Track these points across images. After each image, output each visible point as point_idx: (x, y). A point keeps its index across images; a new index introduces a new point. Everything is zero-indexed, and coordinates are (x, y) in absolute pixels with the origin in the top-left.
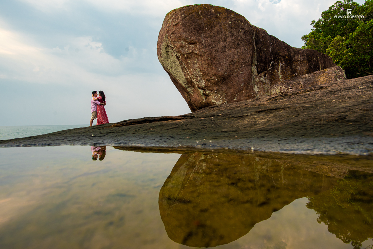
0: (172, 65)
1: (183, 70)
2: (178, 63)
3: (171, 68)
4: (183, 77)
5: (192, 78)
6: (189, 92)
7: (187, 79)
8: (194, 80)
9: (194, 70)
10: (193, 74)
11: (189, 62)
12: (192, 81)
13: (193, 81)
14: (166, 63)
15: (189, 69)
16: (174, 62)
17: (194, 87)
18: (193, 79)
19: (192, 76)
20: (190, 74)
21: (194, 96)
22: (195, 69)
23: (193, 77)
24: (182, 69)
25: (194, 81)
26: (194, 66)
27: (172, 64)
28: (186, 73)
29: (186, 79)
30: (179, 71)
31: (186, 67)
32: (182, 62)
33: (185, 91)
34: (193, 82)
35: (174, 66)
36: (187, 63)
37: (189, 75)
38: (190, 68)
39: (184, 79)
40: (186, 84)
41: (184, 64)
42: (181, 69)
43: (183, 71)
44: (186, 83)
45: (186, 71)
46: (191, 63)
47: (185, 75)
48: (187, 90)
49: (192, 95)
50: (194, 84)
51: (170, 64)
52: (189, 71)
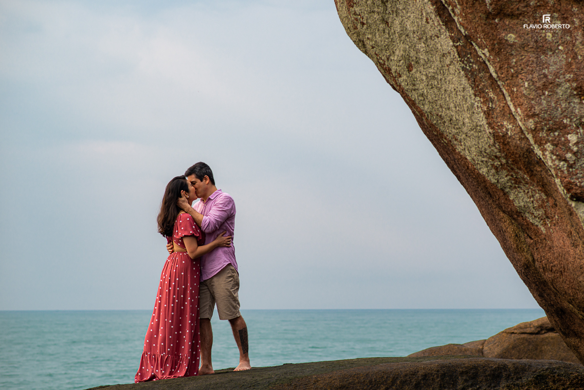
0: (412, 53)
1: (475, 84)
2: (445, 43)
3: (410, 68)
4: (476, 128)
5: (530, 136)
6: (519, 214)
7: (501, 139)
8: (544, 150)
9: (545, 86)
10: (534, 115)
11: (511, 37)
12: (530, 151)
13: (538, 151)
14: (378, 39)
15: (512, 79)
16: (423, 37)
17: (546, 187)
18: (540, 143)
19: (531, 123)
20: (519, 114)
21: (548, 237)
22: (548, 85)
23: (534, 131)
24: (471, 75)
25: (547, 155)
26: (541, 65)
27: (413, 46)
28: (498, 106)
29: (496, 136)
30: (451, 87)
31: (492, 70)
32: (467, 37)
33: (500, 207)
34: (540, 162)
35: (423, 57)
36: (499, 48)
37: (512, 118)
38: (517, 73)
39: (486, 140)
40: (496, 168)
41: (484, 53)
42: (464, 81)
43: (479, 92)
44: (497, 163)
45: (492, 95)
46: (523, 46)
47: (488, 114)
48: (507, 199)
49: (537, 233)
50: (547, 171)
51: (402, 46)
52: (511, 93)
